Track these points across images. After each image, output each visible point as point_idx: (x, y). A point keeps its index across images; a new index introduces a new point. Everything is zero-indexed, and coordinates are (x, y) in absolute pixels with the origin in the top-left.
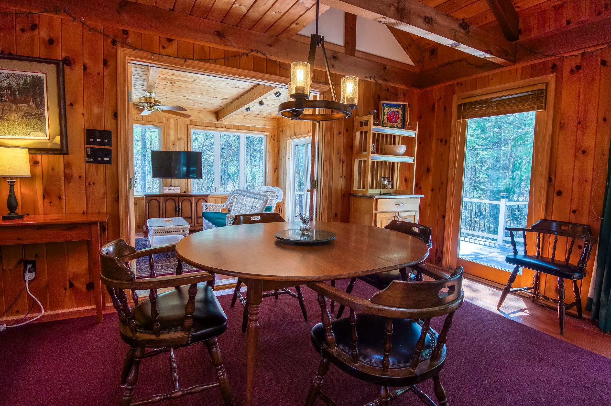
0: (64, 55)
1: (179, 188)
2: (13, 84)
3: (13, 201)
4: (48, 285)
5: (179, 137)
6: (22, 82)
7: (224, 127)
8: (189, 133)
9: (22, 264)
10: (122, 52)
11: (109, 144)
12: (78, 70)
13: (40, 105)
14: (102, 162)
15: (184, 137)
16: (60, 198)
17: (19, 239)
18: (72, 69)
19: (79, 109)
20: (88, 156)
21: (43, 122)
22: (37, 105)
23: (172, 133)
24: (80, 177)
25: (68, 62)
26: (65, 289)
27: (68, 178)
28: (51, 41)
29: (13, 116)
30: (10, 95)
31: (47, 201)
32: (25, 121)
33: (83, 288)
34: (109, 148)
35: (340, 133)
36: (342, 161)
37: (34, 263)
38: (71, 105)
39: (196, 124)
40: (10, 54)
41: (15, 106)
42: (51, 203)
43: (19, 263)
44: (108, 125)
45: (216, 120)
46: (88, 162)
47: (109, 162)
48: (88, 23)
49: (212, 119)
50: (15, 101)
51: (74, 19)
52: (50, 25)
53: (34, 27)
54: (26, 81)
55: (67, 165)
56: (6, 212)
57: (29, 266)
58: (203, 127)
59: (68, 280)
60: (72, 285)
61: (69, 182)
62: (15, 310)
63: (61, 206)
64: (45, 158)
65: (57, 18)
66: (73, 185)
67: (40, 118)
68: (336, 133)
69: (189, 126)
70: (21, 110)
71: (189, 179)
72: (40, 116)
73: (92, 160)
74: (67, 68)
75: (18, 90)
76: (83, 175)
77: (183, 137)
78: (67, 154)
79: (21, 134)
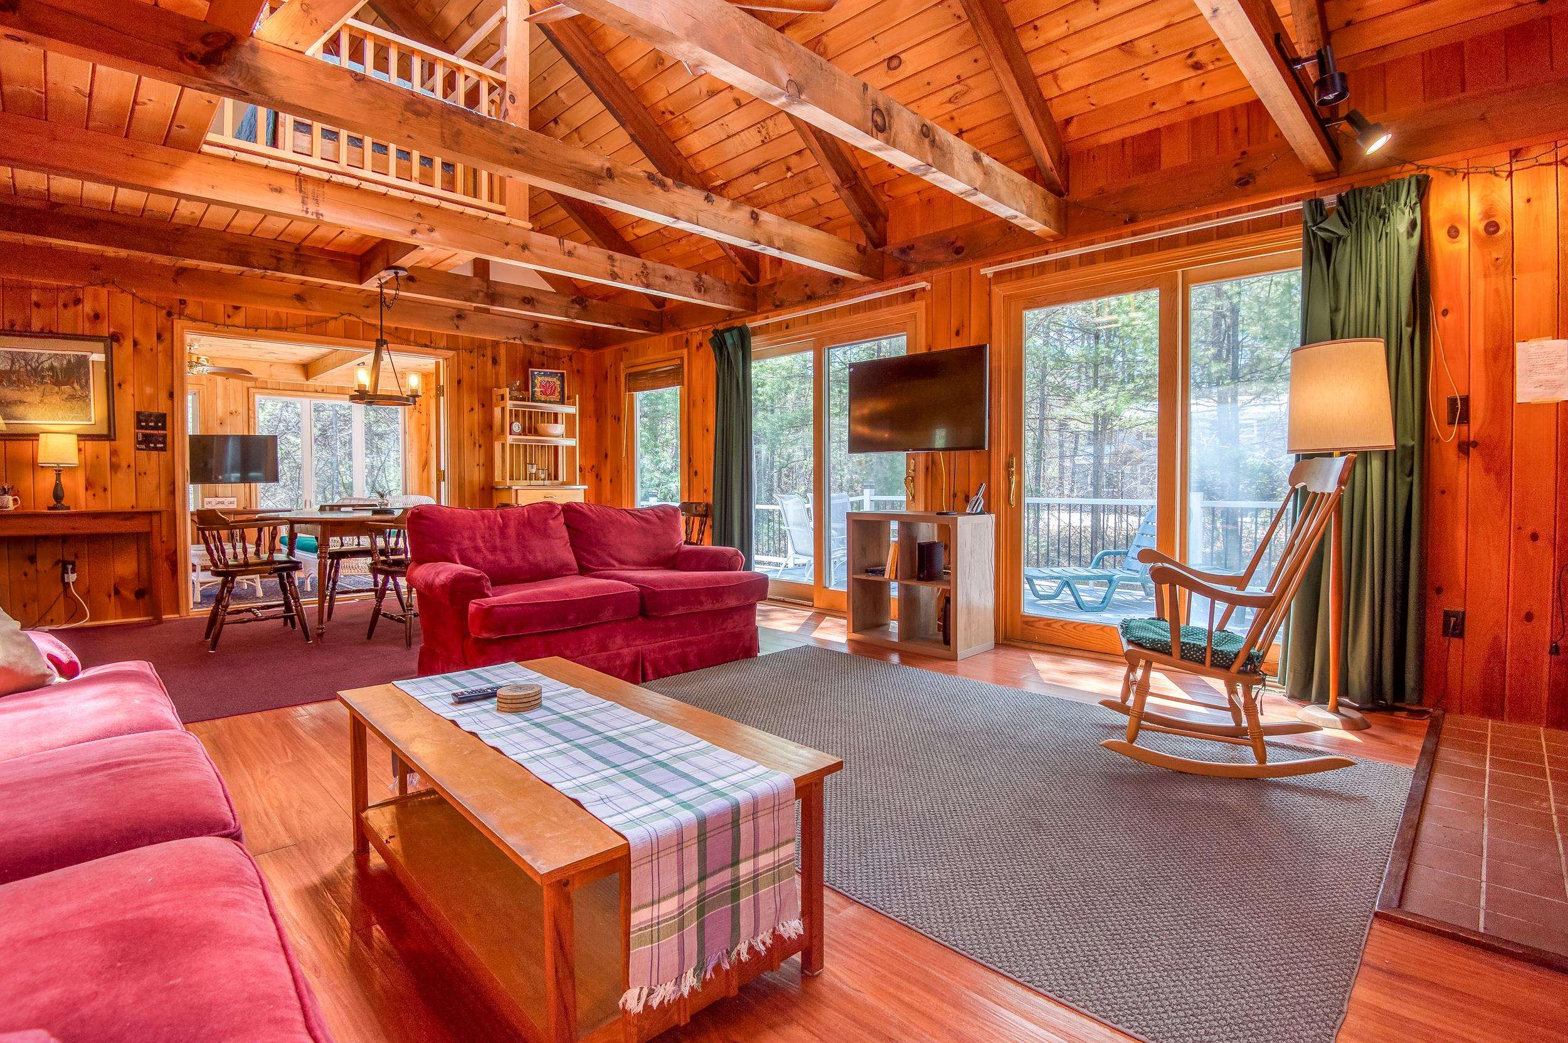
0: (112, 330)
1: (235, 499)
2: (55, 364)
3: (60, 492)
4: (89, 591)
5: (233, 409)
6: (65, 362)
7: (320, 390)
8: (251, 403)
9: (60, 565)
10: (178, 324)
11: (164, 428)
12: (128, 344)
13: (85, 386)
14: (156, 449)
15: (242, 409)
16: (105, 490)
17: (74, 529)
18: (120, 346)
19: (129, 389)
20: (139, 443)
21: (89, 405)
22: (82, 388)
23: (220, 402)
24: (129, 466)
25: (115, 338)
26: (110, 596)
27: (115, 467)
28: (97, 316)
29: (55, 399)
30: (52, 377)
31: (90, 492)
32: (69, 404)
33: (132, 597)
34: (164, 432)
35: (472, 409)
36: (477, 445)
37: (73, 564)
38: (120, 385)
39: (264, 386)
40: (51, 332)
41: (57, 389)
42: (94, 495)
43: (57, 563)
44: (163, 407)
45: (304, 379)
46: (138, 449)
47: (163, 449)
48: (139, 294)
49: (298, 377)
50: (57, 383)
51: (123, 291)
52: (96, 298)
53: (78, 301)
54: (69, 361)
55: (114, 453)
56: (53, 502)
57: (70, 567)
58: (278, 392)
59: (112, 587)
60: (117, 592)
61: (116, 473)
62: (49, 618)
63: (106, 498)
64: (88, 443)
65: (103, 292)
66: (120, 475)
67: (84, 401)
68: (467, 408)
69: (252, 391)
70: (63, 393)
71: (253, 485)
72: (85, 398)
73: (143, 447)
74: (115, 345)
75: (61, 371)
76: (133, 464)
77: (240, 410)
78: (114, 440)
79: (64, 418)
